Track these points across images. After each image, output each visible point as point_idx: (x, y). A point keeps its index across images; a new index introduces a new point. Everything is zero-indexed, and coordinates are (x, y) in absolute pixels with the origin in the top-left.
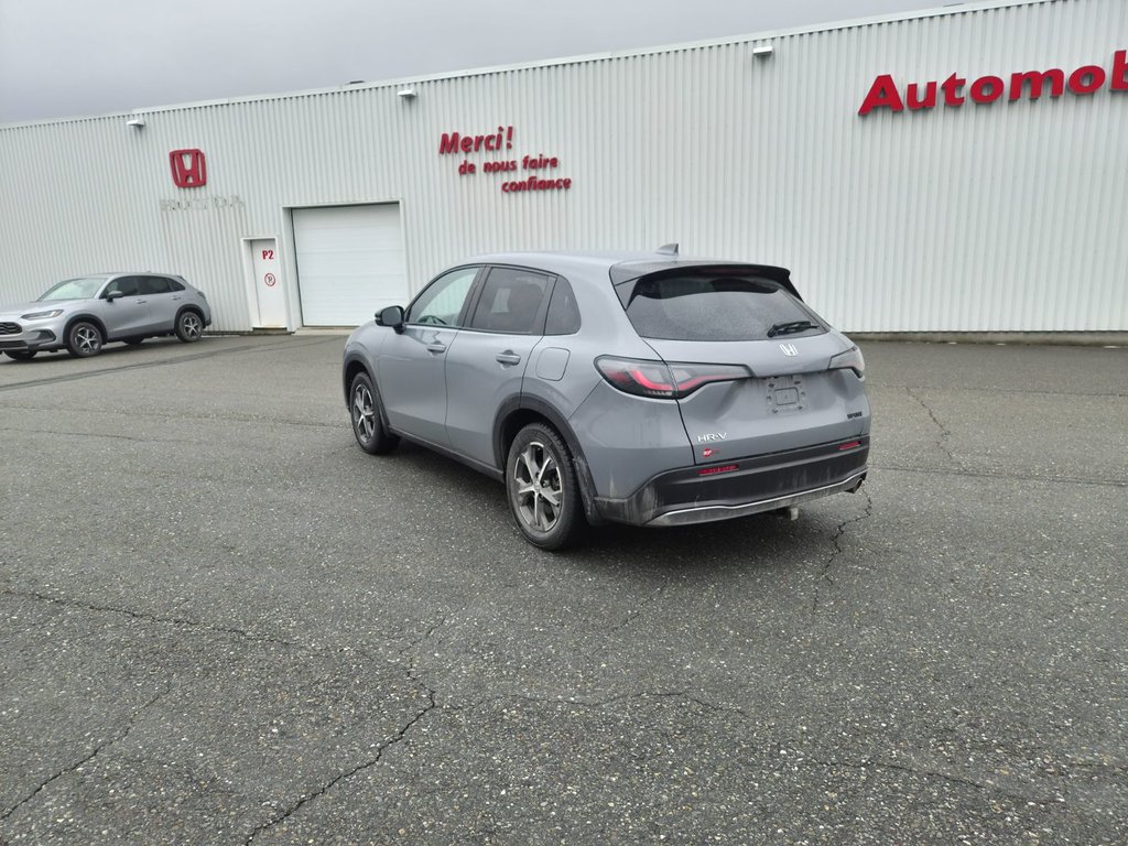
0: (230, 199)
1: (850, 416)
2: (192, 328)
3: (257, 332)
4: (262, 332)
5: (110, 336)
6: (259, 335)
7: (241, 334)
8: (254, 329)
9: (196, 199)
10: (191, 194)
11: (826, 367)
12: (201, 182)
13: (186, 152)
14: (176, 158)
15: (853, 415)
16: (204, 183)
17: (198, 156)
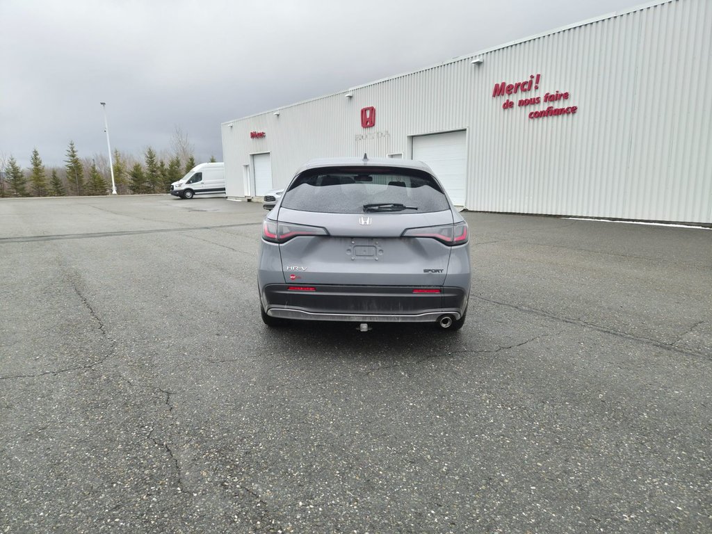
0: (384, 133)
1: (425, 271)
9: (370, 134)
10: (368, 131)
11: (398, 234)
12: (373, 124)
13: (368, 109)
14: (364, 112)
15: (431, 270)
16: (374, 125)
17: (372, 110)
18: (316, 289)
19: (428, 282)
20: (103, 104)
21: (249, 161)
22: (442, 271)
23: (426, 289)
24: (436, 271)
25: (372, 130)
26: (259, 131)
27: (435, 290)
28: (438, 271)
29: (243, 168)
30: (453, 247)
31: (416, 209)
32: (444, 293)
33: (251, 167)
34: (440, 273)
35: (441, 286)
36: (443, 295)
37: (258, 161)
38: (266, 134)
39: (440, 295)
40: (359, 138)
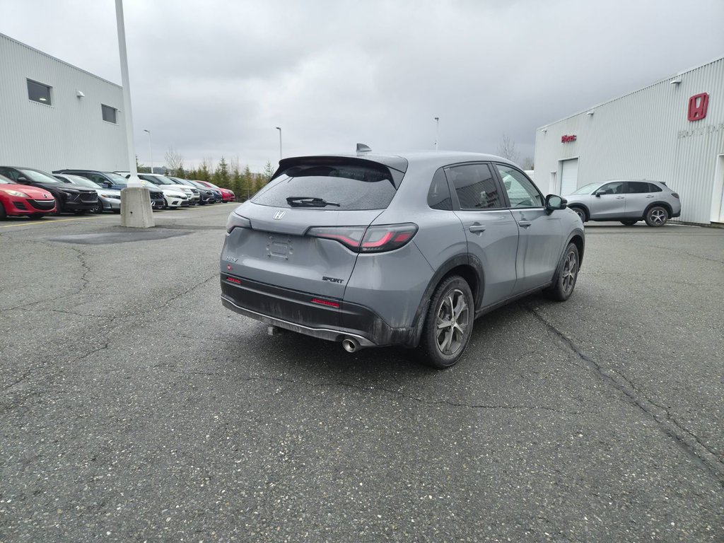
0: (718, 126)
1: (325, 279)
2: (658, 217)
3: (713, 225)
4: (717, 226)
5: (591, 217)
6: (714, 228)
7: (702, 225)
8: (712, 222)
9: (698, 129)
10: (695, 124)
11: (301, 232)
12: (703, 116)
13: (699, 96)
14: (693, 101)
15: (330, 279)
16: (705, 117)
17: (705, 97)
18: (243, 283)
19: (326, 292)
20: (437, 119)
21: (556, 168)
22: (341, 281)
23: (324, 300)
24: (335, 280)
25: (702, 123)
26: (570, 134)
27: (335, 303)
28: (337, 280)
29: (551, 176)
30: (361, 255)
31: (338, 205)
32: (342, 309)
33: (558, 175)
34: (339, 283)
35: (340, 299)
36: (340, 311)
37: (567, 167)
38: (578, 138)
39: (337, 311)
40: (683, 135)
